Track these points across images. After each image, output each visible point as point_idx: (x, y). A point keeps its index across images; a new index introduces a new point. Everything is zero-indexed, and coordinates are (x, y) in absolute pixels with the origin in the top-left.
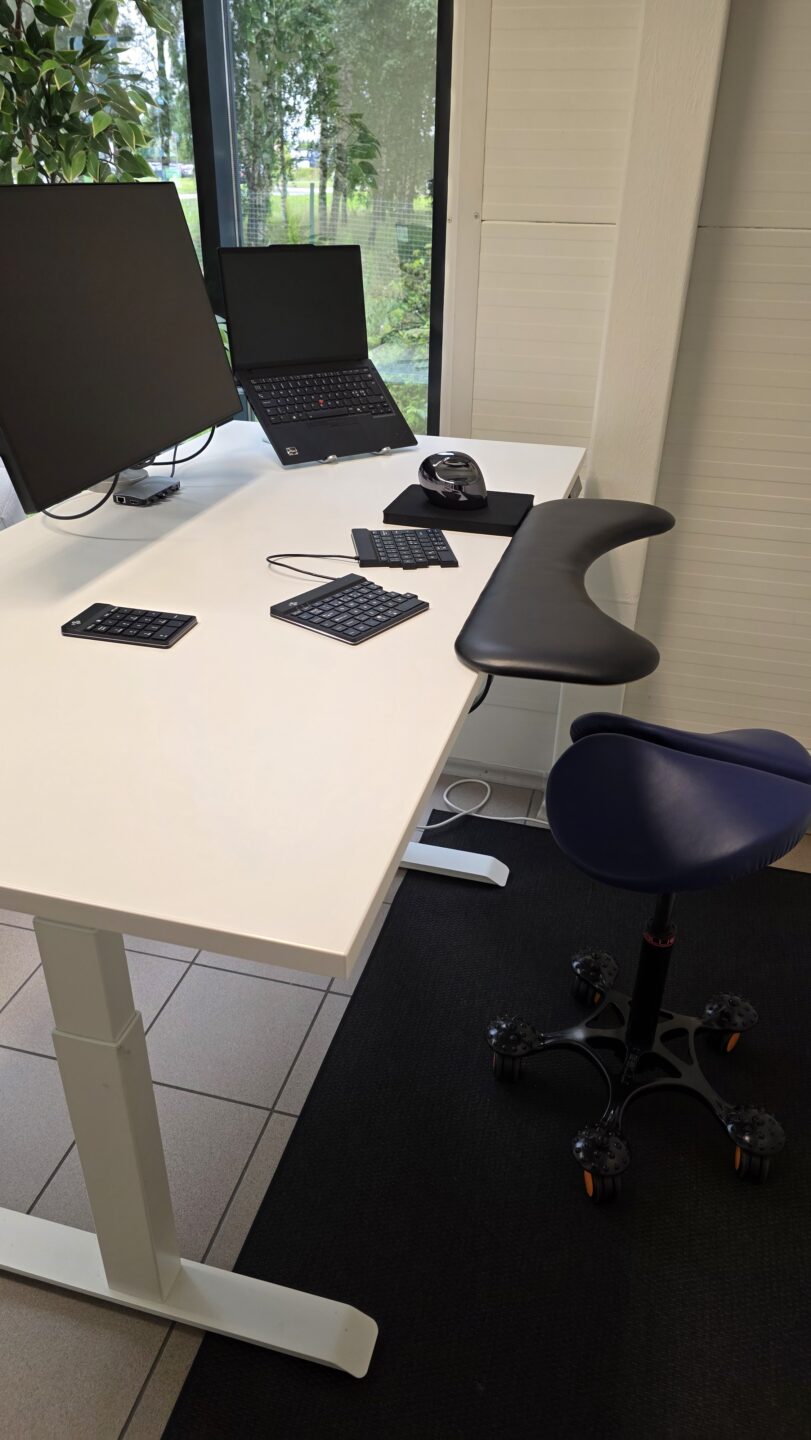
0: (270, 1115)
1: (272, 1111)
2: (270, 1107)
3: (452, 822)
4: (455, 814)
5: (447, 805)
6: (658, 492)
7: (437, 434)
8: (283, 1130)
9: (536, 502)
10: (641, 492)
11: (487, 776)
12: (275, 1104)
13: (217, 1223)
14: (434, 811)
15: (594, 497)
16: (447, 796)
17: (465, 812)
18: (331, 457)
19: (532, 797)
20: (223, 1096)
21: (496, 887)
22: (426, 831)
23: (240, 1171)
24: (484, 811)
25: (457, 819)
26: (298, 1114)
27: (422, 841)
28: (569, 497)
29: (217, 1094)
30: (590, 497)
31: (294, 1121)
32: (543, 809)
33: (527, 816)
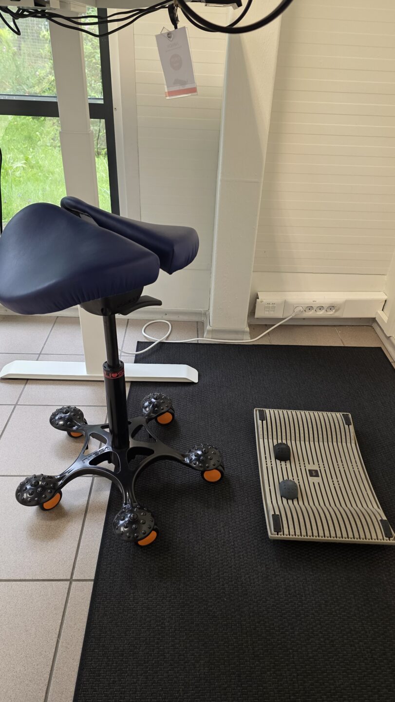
0: (71, 583)
1: (71, 580)
2: (69, 578)
3: (152, 348)
4: (153, 343)
5: (145, 337)
8: (83, 594)
11: (167, 317)
12: (72, 574)
13: (44, 694)
14: (138, 342)
16: (144, 332)
17: (159, 341)
19: (197, 326)
20: (27, 578)
21: (193, 383)
22: (137, 355)
23: (55, 640)
24: (170, 338)
25: (154, 346)
26: (93, 577)
27: (136, 362)
29: (22, 578)
31: (91, 584)
32: (209, 331)
33: (198, 337)
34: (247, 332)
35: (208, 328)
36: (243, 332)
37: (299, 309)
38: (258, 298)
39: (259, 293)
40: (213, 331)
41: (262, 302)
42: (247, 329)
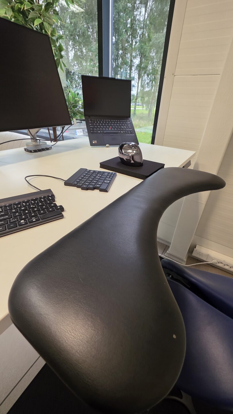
6: (219, 171)
7: (154, 144)
9: (165, 167)
10: (213, 170)
15: (197, 170)
18: (107, 145)
28: (183, 167)
30: (195, 169)
32: (167, 253)
33: (162, 254)
34: (184, 261)
35: (168, 252)
36: (183, 260)
37: (215, 261)
38: (195, 248)
39: (197, 246)
40: (169, 254)
41: (197, 250)
42: (185, 260)
